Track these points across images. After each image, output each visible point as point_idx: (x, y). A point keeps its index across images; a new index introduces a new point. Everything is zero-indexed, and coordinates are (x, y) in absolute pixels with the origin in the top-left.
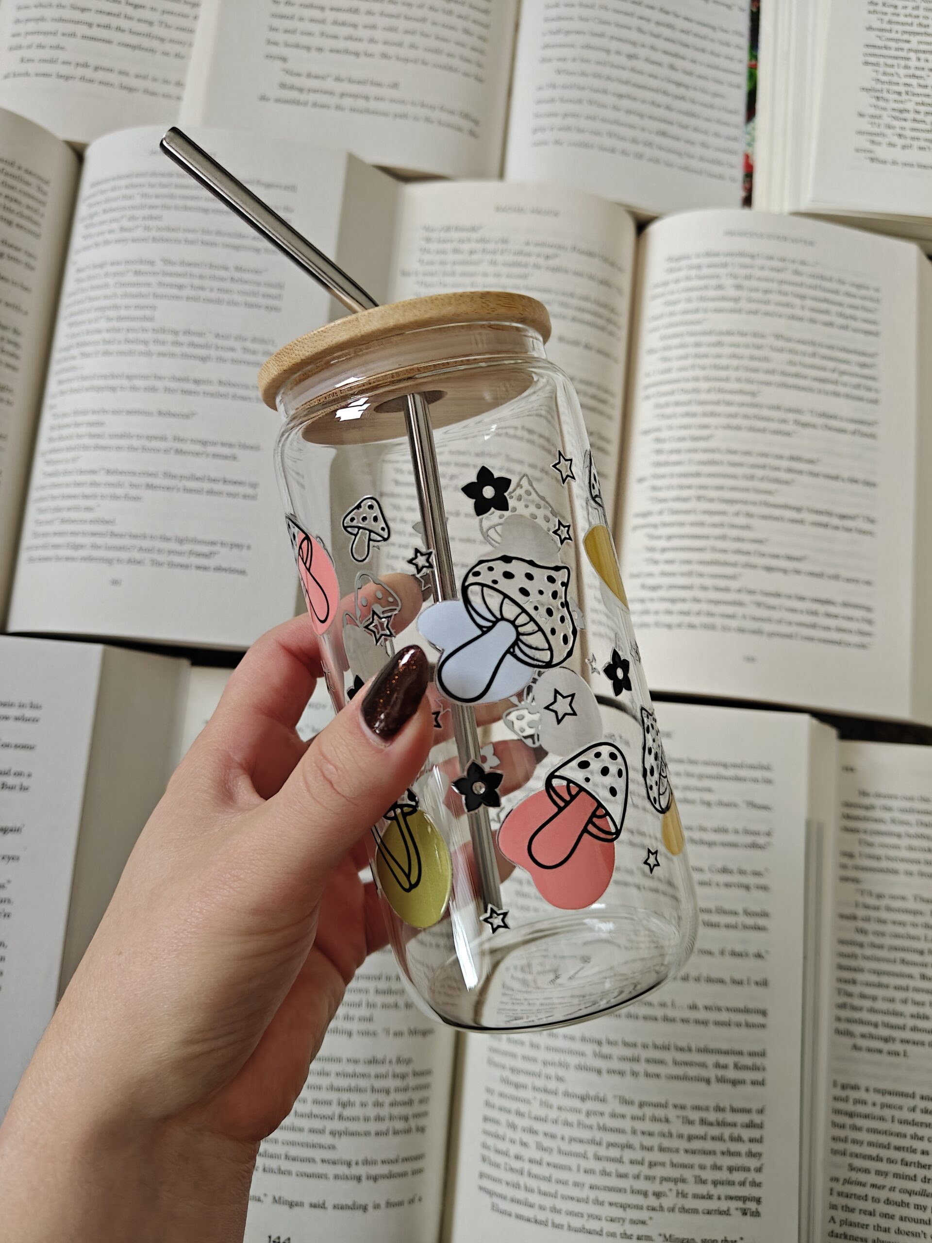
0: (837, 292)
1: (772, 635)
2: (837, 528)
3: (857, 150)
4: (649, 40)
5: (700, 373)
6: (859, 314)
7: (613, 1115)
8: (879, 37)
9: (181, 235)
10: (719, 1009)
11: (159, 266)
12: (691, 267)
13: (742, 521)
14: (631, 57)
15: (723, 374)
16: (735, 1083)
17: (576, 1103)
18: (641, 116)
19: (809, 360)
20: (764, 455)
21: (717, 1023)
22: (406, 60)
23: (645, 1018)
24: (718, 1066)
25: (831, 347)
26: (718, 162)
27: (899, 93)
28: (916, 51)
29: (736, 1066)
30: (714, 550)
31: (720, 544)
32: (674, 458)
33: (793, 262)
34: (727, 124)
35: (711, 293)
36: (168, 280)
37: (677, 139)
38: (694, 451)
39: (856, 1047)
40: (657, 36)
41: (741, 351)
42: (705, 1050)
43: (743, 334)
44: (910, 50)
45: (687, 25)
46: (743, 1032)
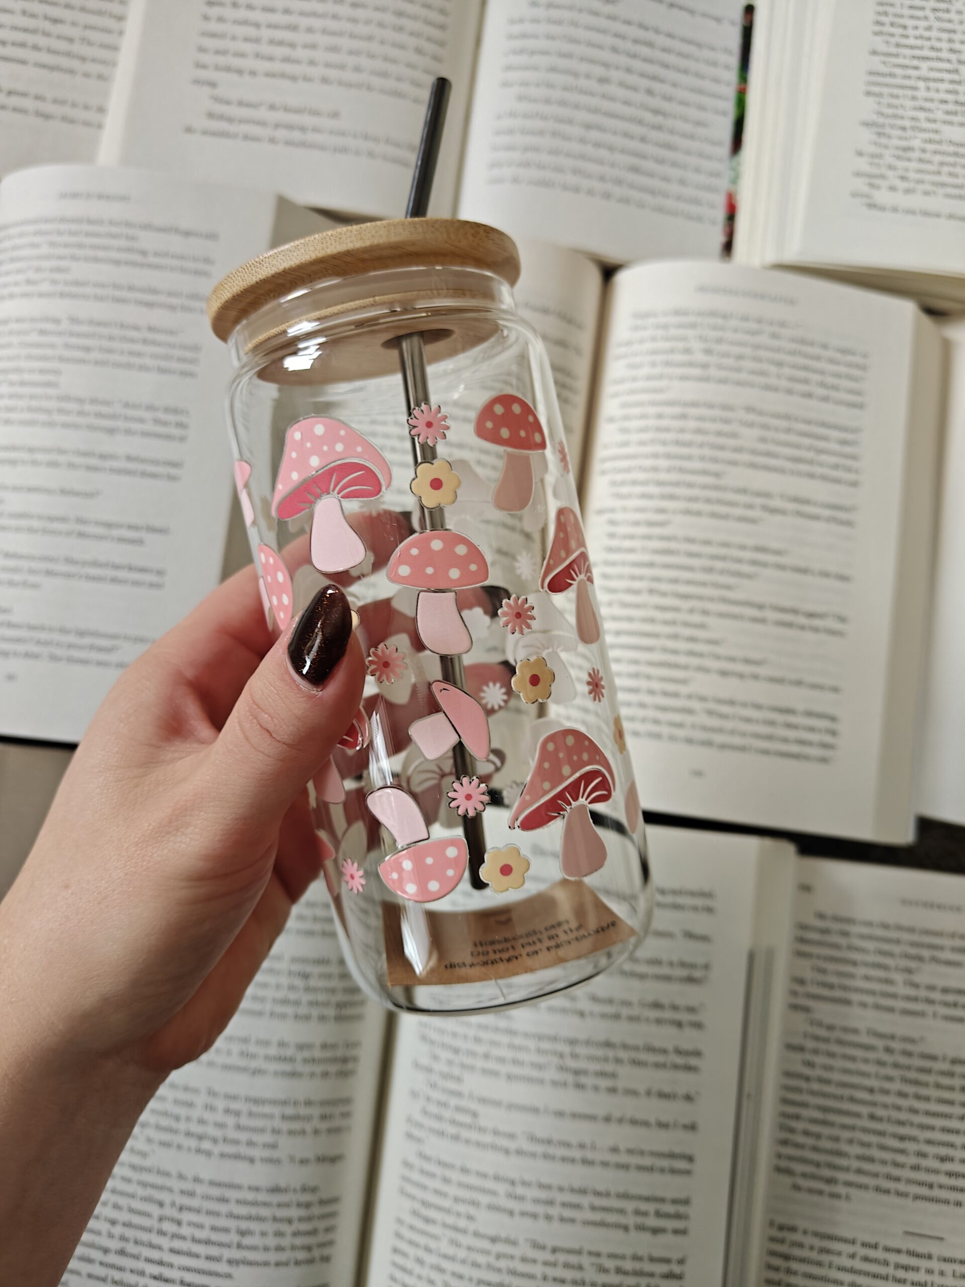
0: (818, 358)
1: (723, 747)
2: (802, 628)
3: (855, 195)
4: (623, 60)
5: (660, 449)
6: (845, 383)
7: (524, 1260)
8: (884, 63)
9: (89, 290)
10: (642, 1153)
11: (65, 326)
12: (658, 327)
13: (696, 618)
14: (603, 80)
15: (685, 451)
16: (655, 1231)
17: (485, 1244)
18: (611, 148)
19: (783, 437)
20: (726, 545)
21: (640, 1168)
22: (349, 85)
23: (564, 1159)
24: (638, 1213)
25: (809, 422)
26: (696, 202)
27: (904, 129)
28: (926, 79)
29: (658, 1214)
30: (665, 650)
31: (671, 644)
32: (627, 544)
33: (771, 323)
34: (709, 158)
35: (678, 358)
36: (74, 341)
37: (651, 175)
38: (648, 537)
39: (796, 1187)
40: (634, 56)
41: (708, 426)
42: (625, 1196)
43: (710, 406)
44: (919, 78)
45: (669, 42)
46: (667, 1178)
